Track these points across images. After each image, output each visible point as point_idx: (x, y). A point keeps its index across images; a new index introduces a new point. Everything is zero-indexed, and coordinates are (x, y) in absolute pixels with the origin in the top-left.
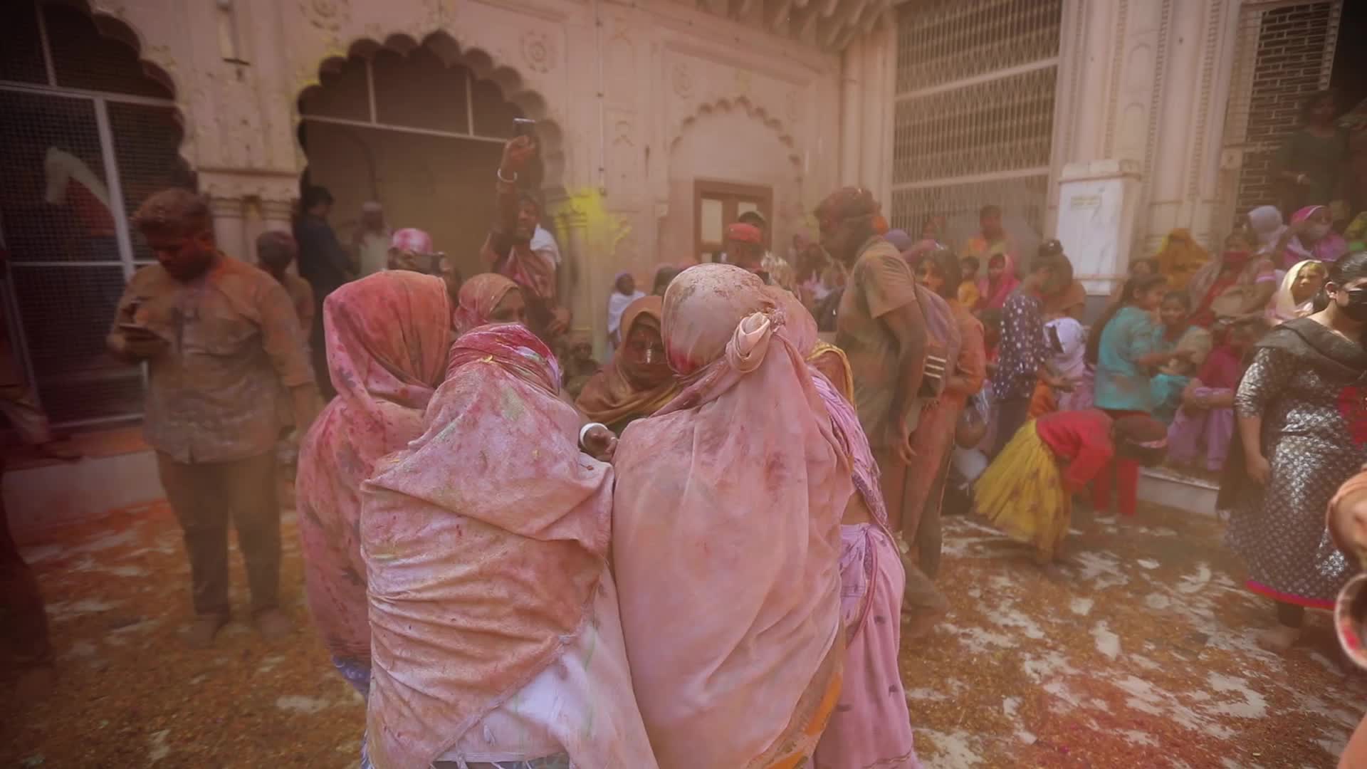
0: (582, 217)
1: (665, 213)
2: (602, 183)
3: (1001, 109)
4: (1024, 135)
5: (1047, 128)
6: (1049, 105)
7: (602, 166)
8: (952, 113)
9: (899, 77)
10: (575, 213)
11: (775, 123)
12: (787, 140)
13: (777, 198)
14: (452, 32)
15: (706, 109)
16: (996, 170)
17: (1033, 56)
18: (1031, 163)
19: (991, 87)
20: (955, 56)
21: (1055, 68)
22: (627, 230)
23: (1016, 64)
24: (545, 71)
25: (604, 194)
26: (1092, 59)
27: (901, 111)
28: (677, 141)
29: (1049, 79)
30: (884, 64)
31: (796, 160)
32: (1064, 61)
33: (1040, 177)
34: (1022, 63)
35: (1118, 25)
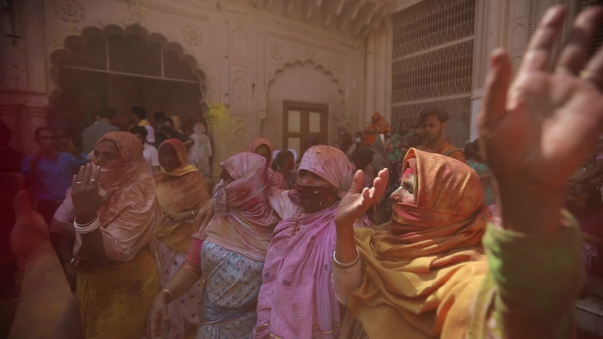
0: (216, 119)
1: (264, 117)
2: (227, 101)
3: (445, 64)
4: (457, 77)
5: (470, 72)
6: (470, 61)
7: (227, 93)
8: (420, 67)
9: (394, 50)
10: (212, 116)
11: (328, 73)
12: (336, 81)
13: (331, 110)
14: (143, 25)
15: (288, 65)
16: (443, 95)
17: (461, 36)
18: (461, 91)
19: (439, 52)
20: (421, 38)
21: (472, 41)
22: (241, 125)
23: (452, 41)
24: (196, 45)
25: (228, 106)
26: (491, 34)
27: (395, 66)
28: (272, 81)
29: (470, 46)
30: (386, 44)
31: (340, 91)
32: (477, 37)
33: (466, 98)
34: (455, 39)
35: (505, 15)
